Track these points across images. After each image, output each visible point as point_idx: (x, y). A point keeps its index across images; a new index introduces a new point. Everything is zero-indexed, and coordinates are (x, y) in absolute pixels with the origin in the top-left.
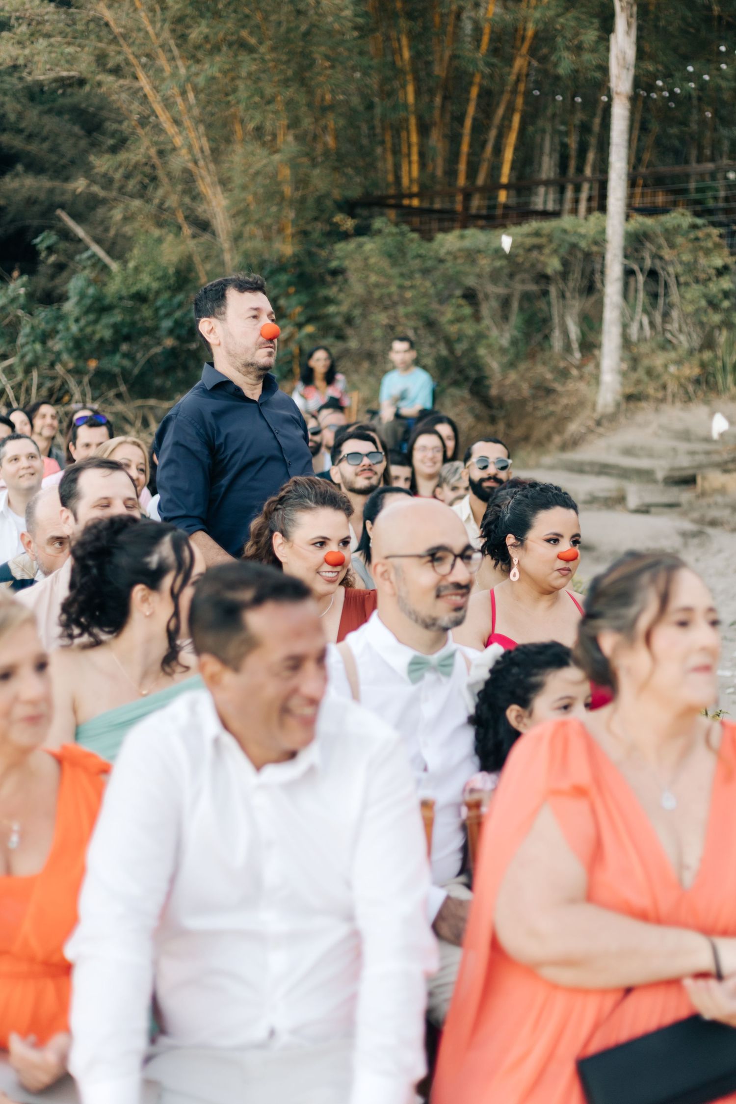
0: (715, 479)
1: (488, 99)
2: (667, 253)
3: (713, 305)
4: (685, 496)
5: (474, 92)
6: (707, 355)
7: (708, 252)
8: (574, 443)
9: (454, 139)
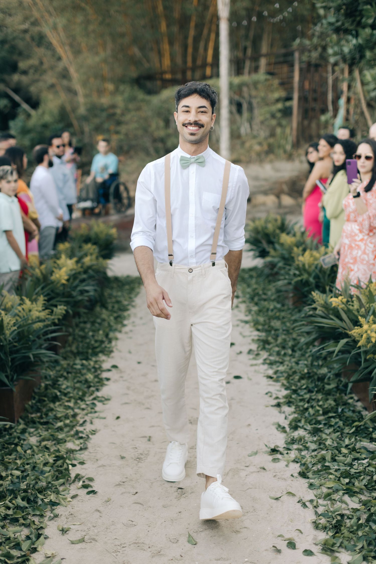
0: (260, 199)
1: (200, 27)
2: (254, 93)
3: (273, 116)
5: (192, 24)
6: (271, 140)
7: (272, 91)
9: (185, 47)
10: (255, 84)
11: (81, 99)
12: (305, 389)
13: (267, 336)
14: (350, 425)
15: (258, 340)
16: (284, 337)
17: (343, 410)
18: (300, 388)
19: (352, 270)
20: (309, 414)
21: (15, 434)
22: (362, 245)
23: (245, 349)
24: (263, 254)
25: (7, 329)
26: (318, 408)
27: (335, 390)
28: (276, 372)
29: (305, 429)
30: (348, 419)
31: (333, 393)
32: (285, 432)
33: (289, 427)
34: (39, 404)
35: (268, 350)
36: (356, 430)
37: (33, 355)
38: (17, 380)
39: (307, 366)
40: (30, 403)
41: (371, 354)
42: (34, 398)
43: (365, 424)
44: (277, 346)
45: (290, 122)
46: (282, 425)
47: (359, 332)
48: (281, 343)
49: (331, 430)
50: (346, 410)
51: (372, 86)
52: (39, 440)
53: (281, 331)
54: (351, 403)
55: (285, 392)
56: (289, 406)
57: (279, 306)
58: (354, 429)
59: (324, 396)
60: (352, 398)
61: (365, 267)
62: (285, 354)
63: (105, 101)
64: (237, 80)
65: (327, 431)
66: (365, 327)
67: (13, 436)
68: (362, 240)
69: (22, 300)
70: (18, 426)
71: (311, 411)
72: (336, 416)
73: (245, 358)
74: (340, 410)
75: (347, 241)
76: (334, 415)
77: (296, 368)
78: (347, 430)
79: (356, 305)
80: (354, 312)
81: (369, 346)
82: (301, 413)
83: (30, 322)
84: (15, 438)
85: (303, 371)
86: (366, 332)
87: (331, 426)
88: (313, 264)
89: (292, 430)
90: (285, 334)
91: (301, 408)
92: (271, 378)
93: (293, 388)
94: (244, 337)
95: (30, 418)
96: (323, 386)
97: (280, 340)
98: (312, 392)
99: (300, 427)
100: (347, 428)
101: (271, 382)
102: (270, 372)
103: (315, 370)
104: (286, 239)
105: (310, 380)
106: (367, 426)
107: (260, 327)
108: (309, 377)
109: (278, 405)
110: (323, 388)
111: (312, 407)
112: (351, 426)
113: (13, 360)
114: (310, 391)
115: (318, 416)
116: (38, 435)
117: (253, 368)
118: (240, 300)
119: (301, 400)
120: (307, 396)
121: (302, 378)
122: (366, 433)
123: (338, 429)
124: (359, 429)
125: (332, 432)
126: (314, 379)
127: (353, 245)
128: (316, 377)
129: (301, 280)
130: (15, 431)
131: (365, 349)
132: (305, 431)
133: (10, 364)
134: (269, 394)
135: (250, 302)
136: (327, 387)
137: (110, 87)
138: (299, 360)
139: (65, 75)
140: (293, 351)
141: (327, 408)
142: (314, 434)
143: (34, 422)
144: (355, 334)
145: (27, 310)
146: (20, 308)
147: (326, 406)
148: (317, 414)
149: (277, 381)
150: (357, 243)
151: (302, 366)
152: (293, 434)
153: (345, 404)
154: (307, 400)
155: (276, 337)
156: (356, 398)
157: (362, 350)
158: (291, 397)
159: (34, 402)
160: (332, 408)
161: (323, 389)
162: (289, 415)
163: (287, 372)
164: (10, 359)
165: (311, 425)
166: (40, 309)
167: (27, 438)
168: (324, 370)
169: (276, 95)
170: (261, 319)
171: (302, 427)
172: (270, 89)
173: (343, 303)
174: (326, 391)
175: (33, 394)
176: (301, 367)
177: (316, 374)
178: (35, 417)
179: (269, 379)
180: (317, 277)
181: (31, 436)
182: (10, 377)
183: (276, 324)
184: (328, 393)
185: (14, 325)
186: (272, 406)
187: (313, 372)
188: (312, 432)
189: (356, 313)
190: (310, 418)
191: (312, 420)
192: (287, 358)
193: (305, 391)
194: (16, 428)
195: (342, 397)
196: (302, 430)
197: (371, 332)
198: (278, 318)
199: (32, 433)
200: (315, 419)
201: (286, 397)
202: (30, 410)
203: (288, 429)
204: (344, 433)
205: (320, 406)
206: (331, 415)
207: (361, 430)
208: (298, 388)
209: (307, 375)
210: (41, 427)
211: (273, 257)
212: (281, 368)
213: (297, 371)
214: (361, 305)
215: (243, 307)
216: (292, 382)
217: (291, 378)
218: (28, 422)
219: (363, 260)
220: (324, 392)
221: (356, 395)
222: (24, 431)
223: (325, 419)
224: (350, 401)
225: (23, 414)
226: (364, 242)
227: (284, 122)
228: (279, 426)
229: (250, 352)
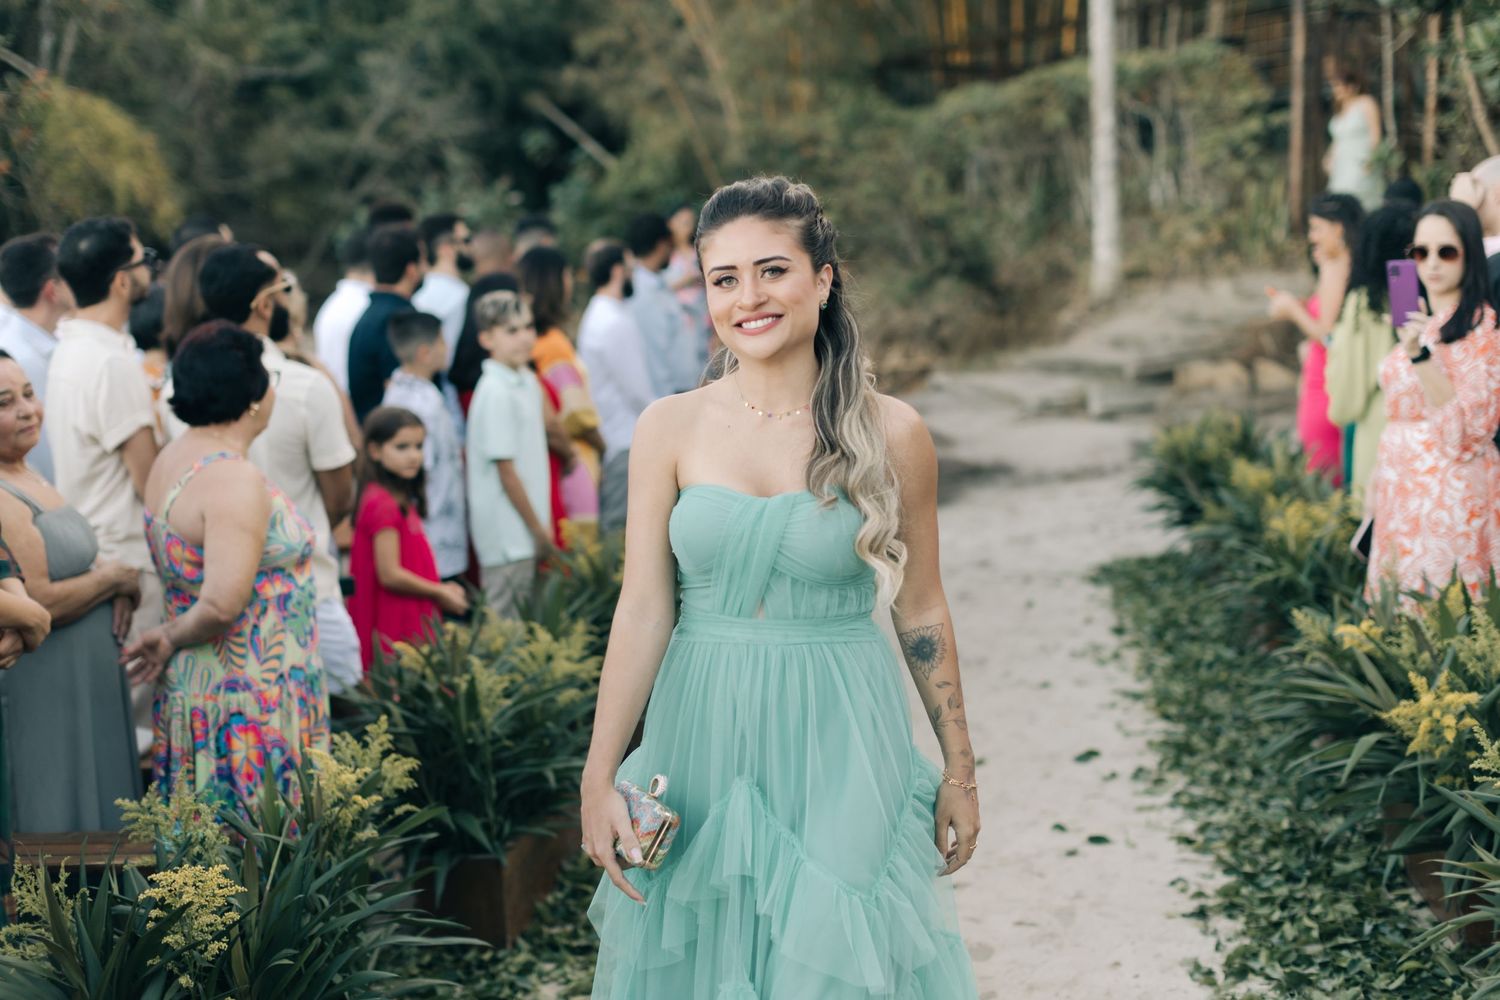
0: (1199, 372)
2: (1184, 93)
3: (1236, 153)
4: (1162, 396)
6: (1232, 217)
7: (1233, 88)
8: (1067, 334)
10: (1188, 70)
11: (733, 124)
12: (1279, 871)
13: (1189, 733)
14: (1393, 970)
15: (1165, 743)
16: (1233, 734)
17: (1376, 928)
18: (1266, 871)
19: (1406, 552)
20: (1282, 937)
21: (504, 976)
22: (1433, 483)
23: (1126, 767)
24: (1190, 515)
25: (488, 706)
26: (1307, 922)
27: (1359, 875)
28: (1203, 829)
29: (1268, 978)
30: (1389, 952)
31: (1356, 884)
32: (1213, 983)
33: (1225, 972)
34: (571, 902)
35: (1190, 770)
36: (1408, 981)
37: (556, 772)
38: (513, 835)
39: (1289, 811)
40: (550, 899)
41: (1446, 774)
42: (561, 887)
43: (1432, 968)
44: (1215, 758)
45: (1284, 167)
46: (1206, 964)
47: (1411, 715)
48: (1225, 752)
49: (1339, 980)
50: (1386, 929)
51: (1488, 63)
52: (563, 993)
53: (1228, 720)
54: (1402, 912)
55: (1223, 880)
56: (1231, 917)
57: (1229, 654)
58: (1402, 978)
59: (1329, 891)
60: (1404, 898)
61: (1444, 544)
62: (1233, 781)
63: (792, 127)
64: (1137, 62)
65: (1328, 984)
66: (1426, 699)
67: (498, 980)
68: (1432, 471)
69: (531, 631)
70: (513, 955)
71: (1289, 930)
72: (1355, 943)
73: (1123, 789)
74: (1368, 928)
75: (1391, 475)
76: (1350, 940)
77: (1261, 816)
78: (1381, 982)
79: (1408, 645)
80: (1401, 662)
81: (1438, 753)
82: (1259, 934)
83: (548, 686)
84: (502, 985)
85: (1279, 824)
86: (1430, 713)
87: (1339, 970)
88: (1309, 539)
89: (1231, 980)
90: (1239, 729)
91: (1263, 923)
92: (1189, 841)
93: (1248, 868)
94: (1127, 734)
95: (545, 936)
96: (1329, 865)
97: (1222, 744)
98: (1297, 880)
99: (1253, 971)
100: (1382, 976)
101: (1188, 853)
102: (1189, 828)
103: (1311, 824)
104: (1247, 474)
105: (1294, 850)
106: (1438, 971)
107: (1173, 710)
108: (1292, 842)
109: (1201, 914)
110: (1329, 870)
111: (1293, 919)
112: (1394, 972)
113: (503, 785)
114: (1291, 878)
115: (1308, 942)
116: (562, 980)
117: (1143, 817)
118: (1127, 638)
119: (1264, 902)
120: (1282, 891)
121: (1272, 843)
122: (1434, 991)
123: (1358, 977)
124: (1415, 979)
125: (1341, 986)
126: (1307, 846)
127: (1409, 485)
128: (1311, 842)
129: (1276, 581)
130: (506, 969)
131: (1427, 760)
132: (1267, 982)
133: (494, 794)
134: (1180, 885)
135: (1153, 645)
136: (1340, 868)
137: (803, 89)
138: (1271, 797)
139: (694, 64)
140: (1257, 772)
141: (1332, 922)
142: (1289, 989)
143: (554, 946)
144: (1400, 722)
145: (541, 657)
146: (523, 652)
147: (1330, 917)
148: (1304, 938)
149: (1204, 849)
150: (1420, 479)
151: (1278, 811)
152: (1232, 991)
153: (1386, 912)
154: (1279, 901)
155: (1213, 737)
156: (1417, 898)
157: (1419, 762)
158: (1237, 893)
159: (560, 895)
160: (1347, 923)
161: (1329, 873)
162: (1229, 940)
163: (1235, 828)
164: (493, 781)
165: (1283, 966)
166: (576, 653)
167: (534, 985)
168: (1334, 825)
169: (1245, 97)
170: (1178, 689)
171: (1261, 973)
172: (1225, 81)
173: (1371, 639)
174: (1336, 878)
175: (559, 877)
176: (1275, 815)
177: (1313, 832)
178: (559, 935)
179: (1183, 846)
180: (1318, 573)
181: (545, 983)
182: (495, 830)
183: (1218, 701)
184: (1342, 884)
185: (507, 694)
186: (1184, 916)
187: (1305, 828)
188: (1285, 984)
189: (1407, 665)
190: (1284, 949)
191: (1288, 953)
192: (1238, 791)
193: (1278, 877)
194: (509, 960)
195: (1378, 896)
196: (1260, 980)
197: (1443, 714)
198: (1223, 686)
199: (548, 974)
200: (1297, 950)
201: (1224, 892)
202: (549, 917)
203: (1220, 977)
204: (1374, 989)
205: (1315, 918)
206: (1341, 940)
207: (1422, 981)
208: (1259, 868)
209: (1287, 837)
210: (571, 959)
211: (1215, 522)
212: (1219, 817)
213: (1262, 825)
214: (1422, 644)
215: (1132, 657)
216: (1246, 853)
217: (1243, 843)
218: (541, 947)
219: (1437, 524)
220: (1330, 881)
221: (1418, 891)
222: (526, 969)
223: (1325, 953)
224: (1401, 906)
225: (529, 927)
226: (1439, 476)
227: (1266, 168)
228: (1197, 967)
229: (1139, 773)
